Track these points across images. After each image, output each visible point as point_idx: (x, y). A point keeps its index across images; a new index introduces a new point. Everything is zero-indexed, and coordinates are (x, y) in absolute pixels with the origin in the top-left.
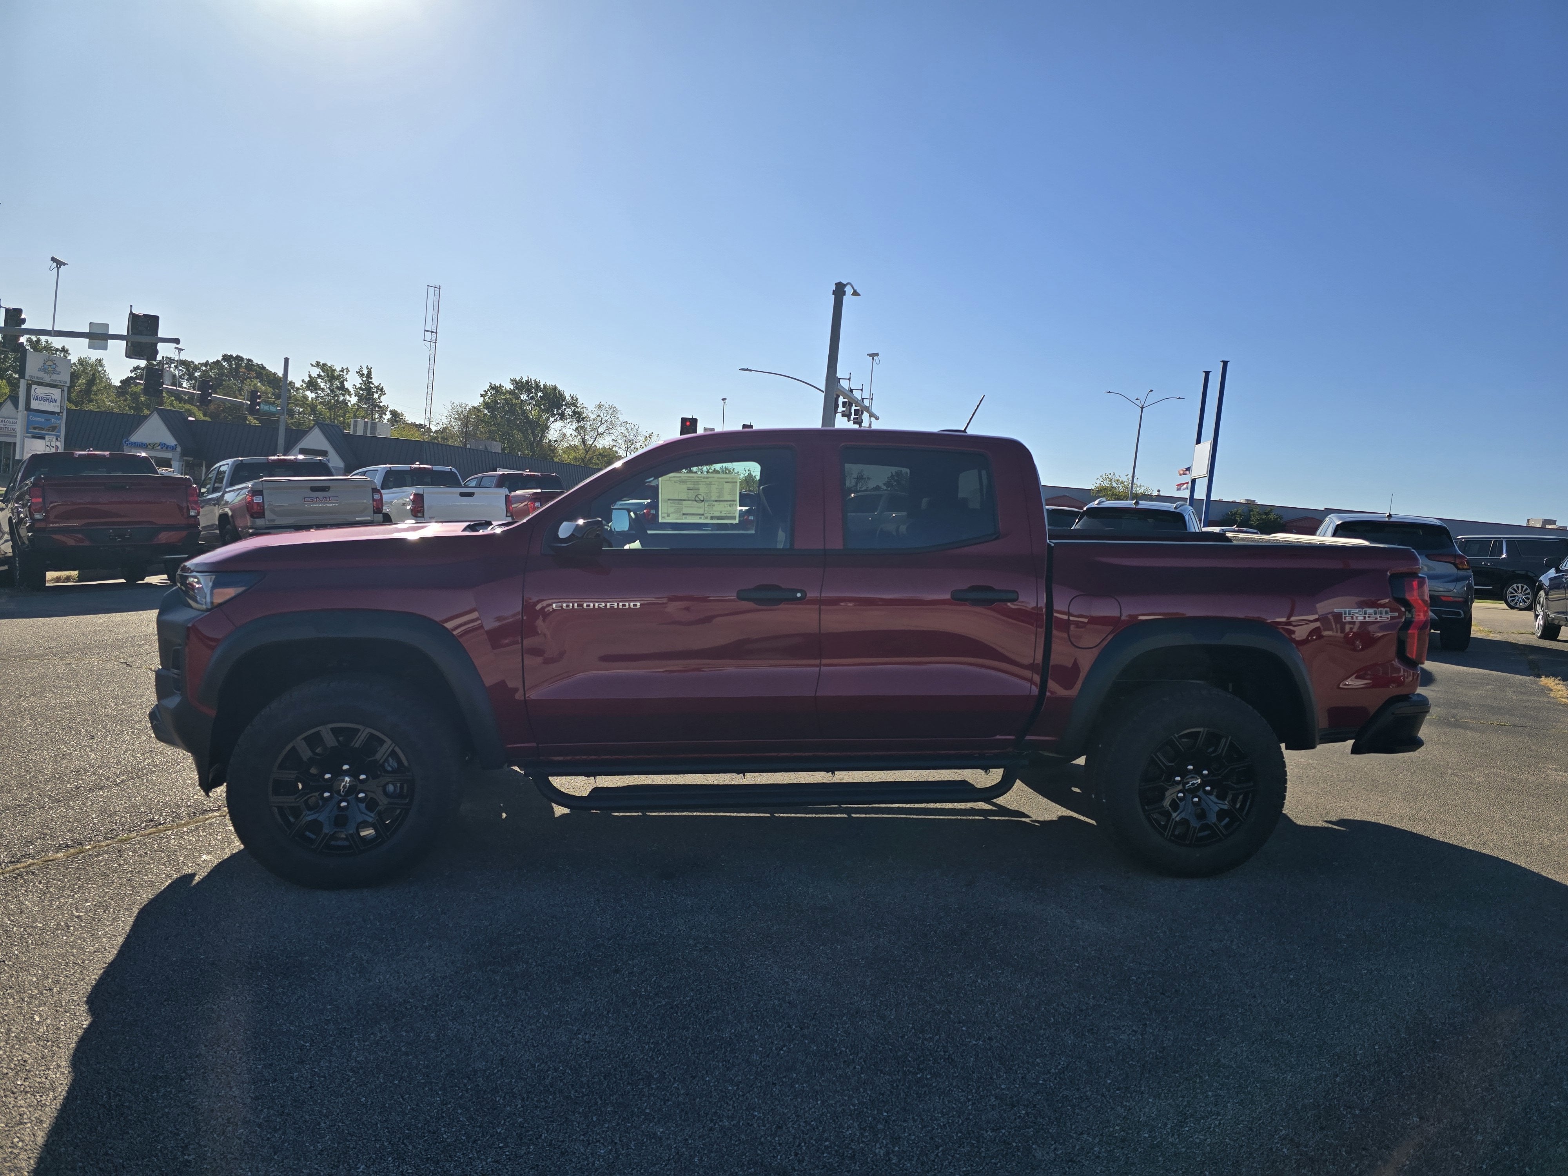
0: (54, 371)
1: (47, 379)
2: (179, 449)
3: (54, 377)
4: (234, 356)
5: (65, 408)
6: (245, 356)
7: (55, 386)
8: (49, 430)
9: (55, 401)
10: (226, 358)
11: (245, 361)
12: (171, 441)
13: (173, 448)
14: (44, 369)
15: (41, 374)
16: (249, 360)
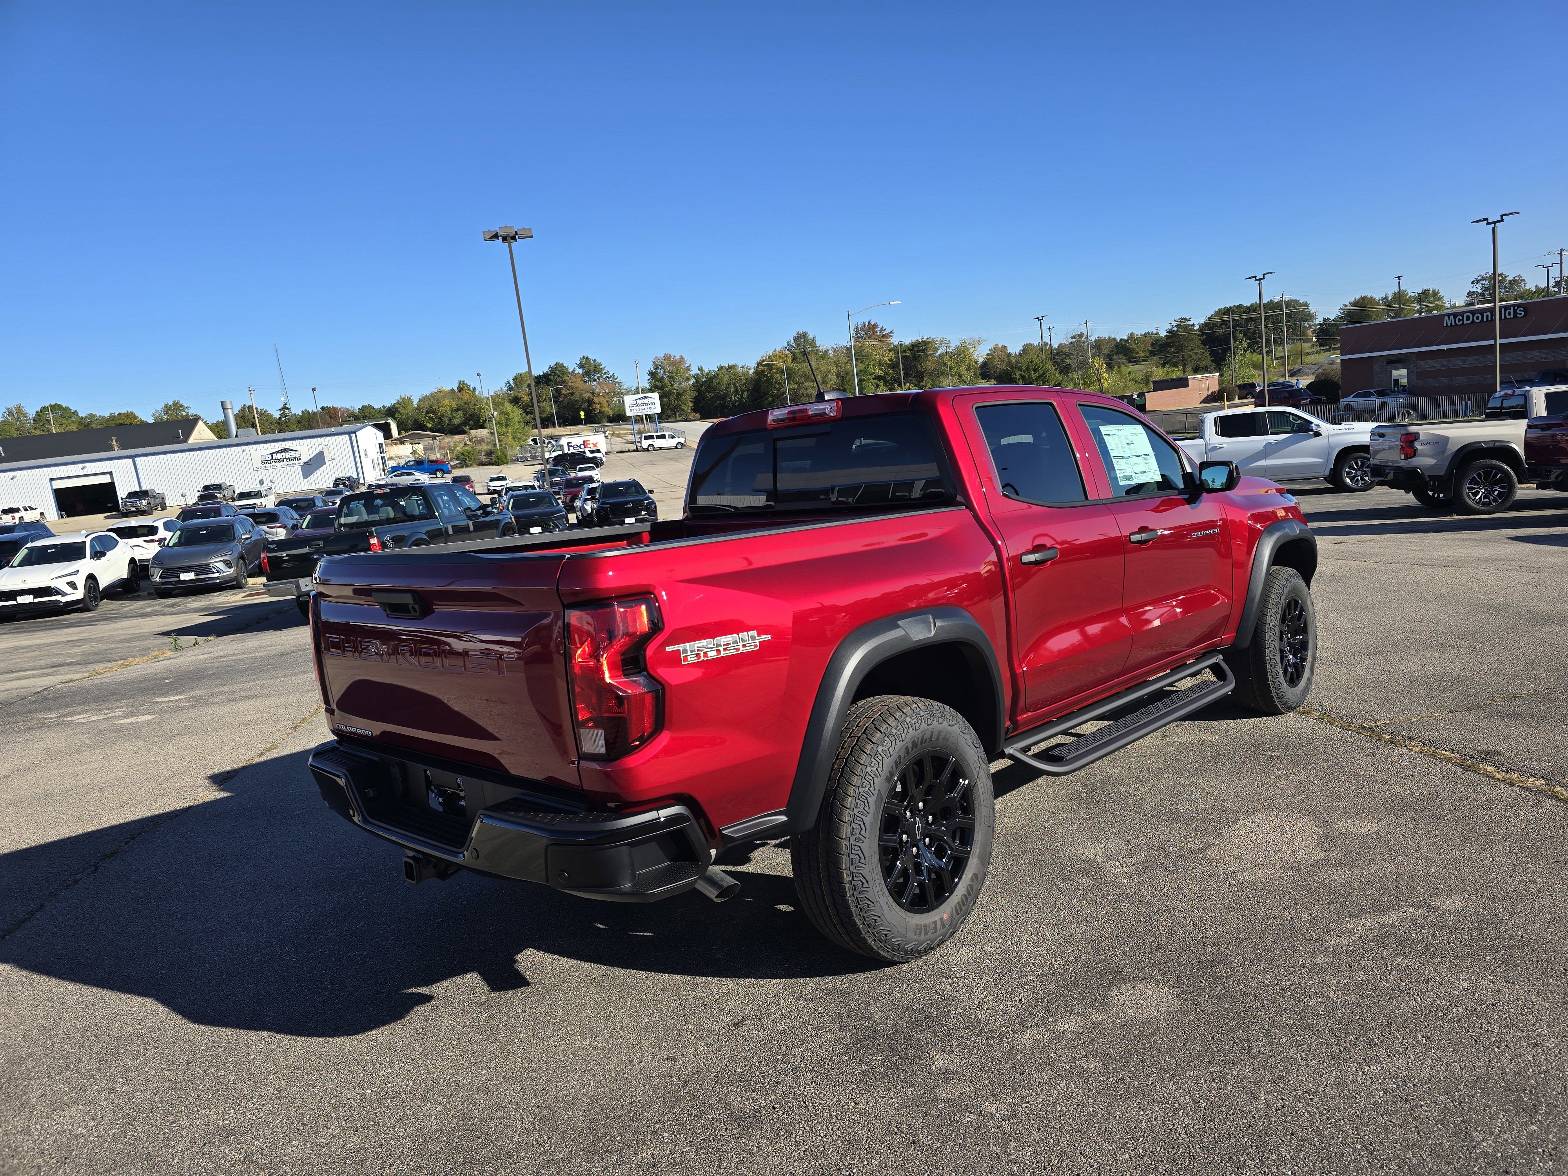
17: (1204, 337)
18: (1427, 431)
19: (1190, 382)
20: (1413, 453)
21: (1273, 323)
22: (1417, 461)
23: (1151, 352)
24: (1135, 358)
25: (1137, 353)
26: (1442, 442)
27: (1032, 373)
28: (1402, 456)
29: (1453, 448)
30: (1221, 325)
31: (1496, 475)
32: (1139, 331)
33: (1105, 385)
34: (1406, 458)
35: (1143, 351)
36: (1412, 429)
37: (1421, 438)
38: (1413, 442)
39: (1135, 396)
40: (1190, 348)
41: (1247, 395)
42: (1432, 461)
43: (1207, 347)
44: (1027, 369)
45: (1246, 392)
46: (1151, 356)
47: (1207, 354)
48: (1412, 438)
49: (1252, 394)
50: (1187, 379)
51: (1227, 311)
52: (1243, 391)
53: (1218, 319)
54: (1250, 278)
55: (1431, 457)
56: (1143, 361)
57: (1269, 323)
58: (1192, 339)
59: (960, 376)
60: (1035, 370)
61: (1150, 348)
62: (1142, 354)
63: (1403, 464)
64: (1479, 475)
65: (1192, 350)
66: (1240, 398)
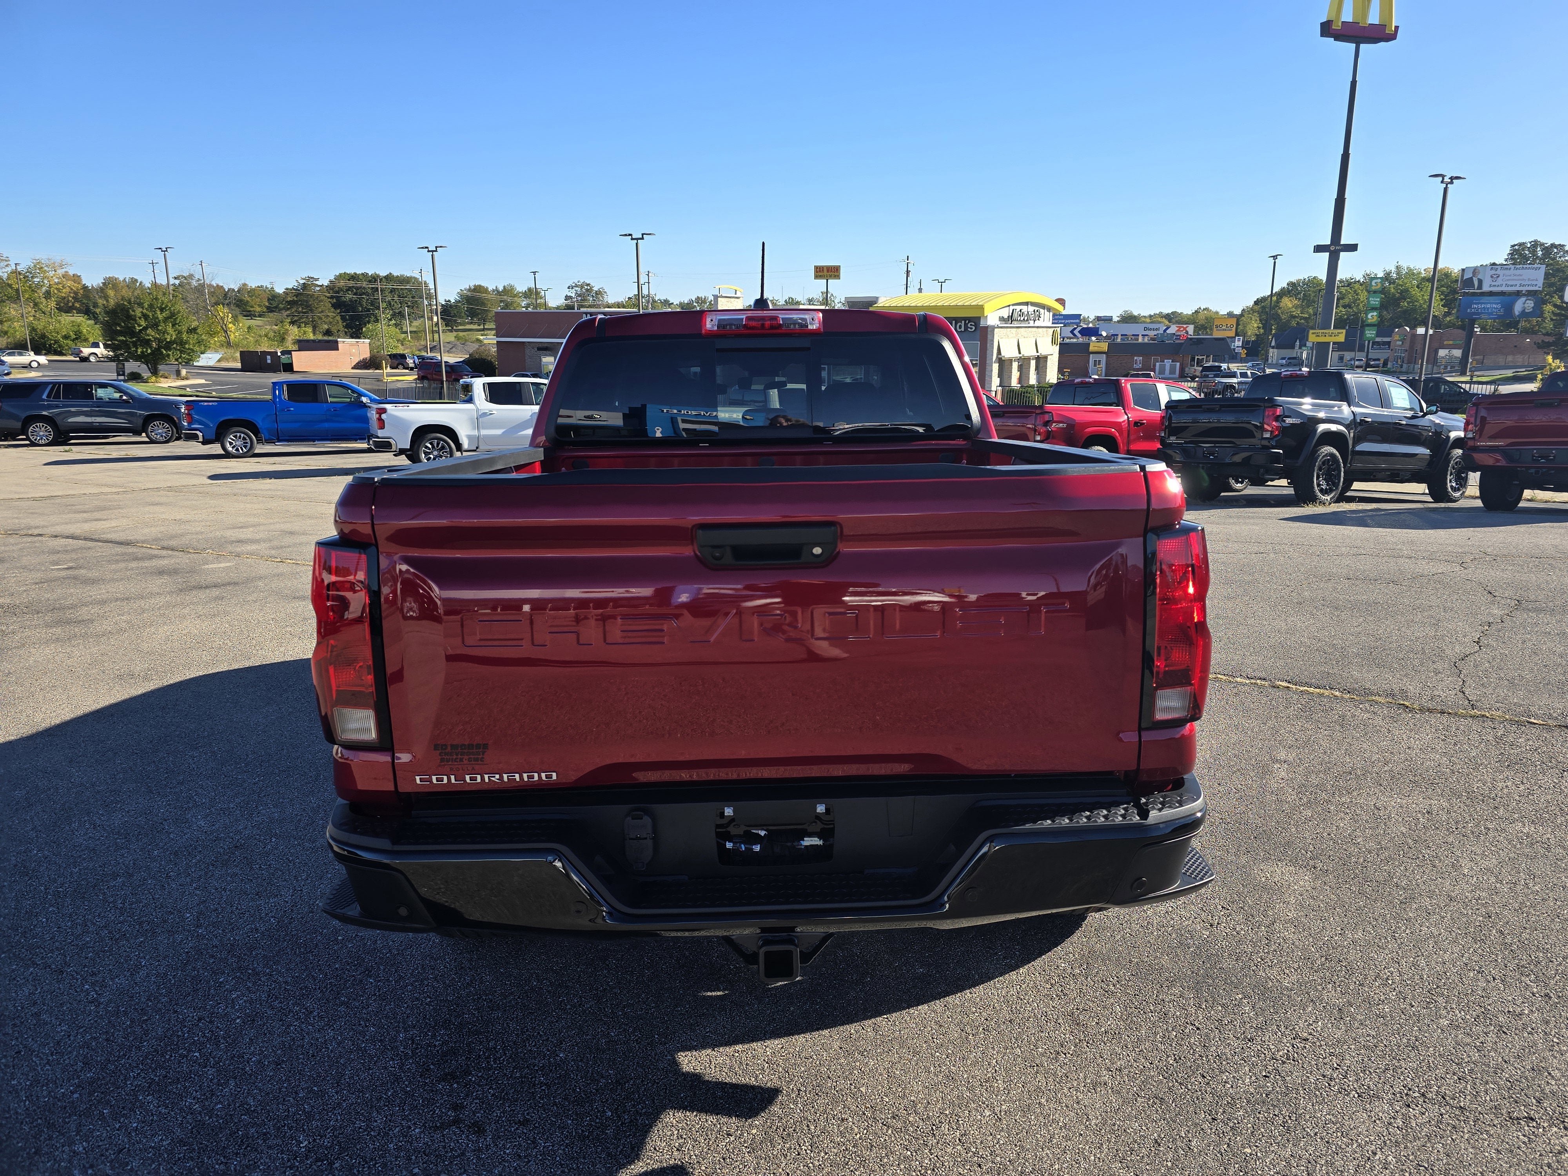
17: (335, 301)
19: (340, 345)
21: (399, 296)
23: (268, 308)
24: (250, 311)
25: (252, 307)
27: (159, 312)
30: (347, 290)
32: (253, 284)
33: (232, 337)
35: (260, 306)
39: (279, 354)
40: (320, 310)
41: (398, 365)
43: (338, 311)
44: (151, 306)
45: (397, 362)
46: (268, 312)
47: (338, 318)
49: (403, 365)
50: (337, 342)
51: (353, 277)
52: (394, 361)
53: (342, 283)
54: (423, 248)
56: (260, 316)
57: (396, 296)
58: (321, 301)
59: (36, 304)
60: (162, 310)
61: (267, 304)
62: (258, 309)
65: (322, 312)
66: (392, 368)
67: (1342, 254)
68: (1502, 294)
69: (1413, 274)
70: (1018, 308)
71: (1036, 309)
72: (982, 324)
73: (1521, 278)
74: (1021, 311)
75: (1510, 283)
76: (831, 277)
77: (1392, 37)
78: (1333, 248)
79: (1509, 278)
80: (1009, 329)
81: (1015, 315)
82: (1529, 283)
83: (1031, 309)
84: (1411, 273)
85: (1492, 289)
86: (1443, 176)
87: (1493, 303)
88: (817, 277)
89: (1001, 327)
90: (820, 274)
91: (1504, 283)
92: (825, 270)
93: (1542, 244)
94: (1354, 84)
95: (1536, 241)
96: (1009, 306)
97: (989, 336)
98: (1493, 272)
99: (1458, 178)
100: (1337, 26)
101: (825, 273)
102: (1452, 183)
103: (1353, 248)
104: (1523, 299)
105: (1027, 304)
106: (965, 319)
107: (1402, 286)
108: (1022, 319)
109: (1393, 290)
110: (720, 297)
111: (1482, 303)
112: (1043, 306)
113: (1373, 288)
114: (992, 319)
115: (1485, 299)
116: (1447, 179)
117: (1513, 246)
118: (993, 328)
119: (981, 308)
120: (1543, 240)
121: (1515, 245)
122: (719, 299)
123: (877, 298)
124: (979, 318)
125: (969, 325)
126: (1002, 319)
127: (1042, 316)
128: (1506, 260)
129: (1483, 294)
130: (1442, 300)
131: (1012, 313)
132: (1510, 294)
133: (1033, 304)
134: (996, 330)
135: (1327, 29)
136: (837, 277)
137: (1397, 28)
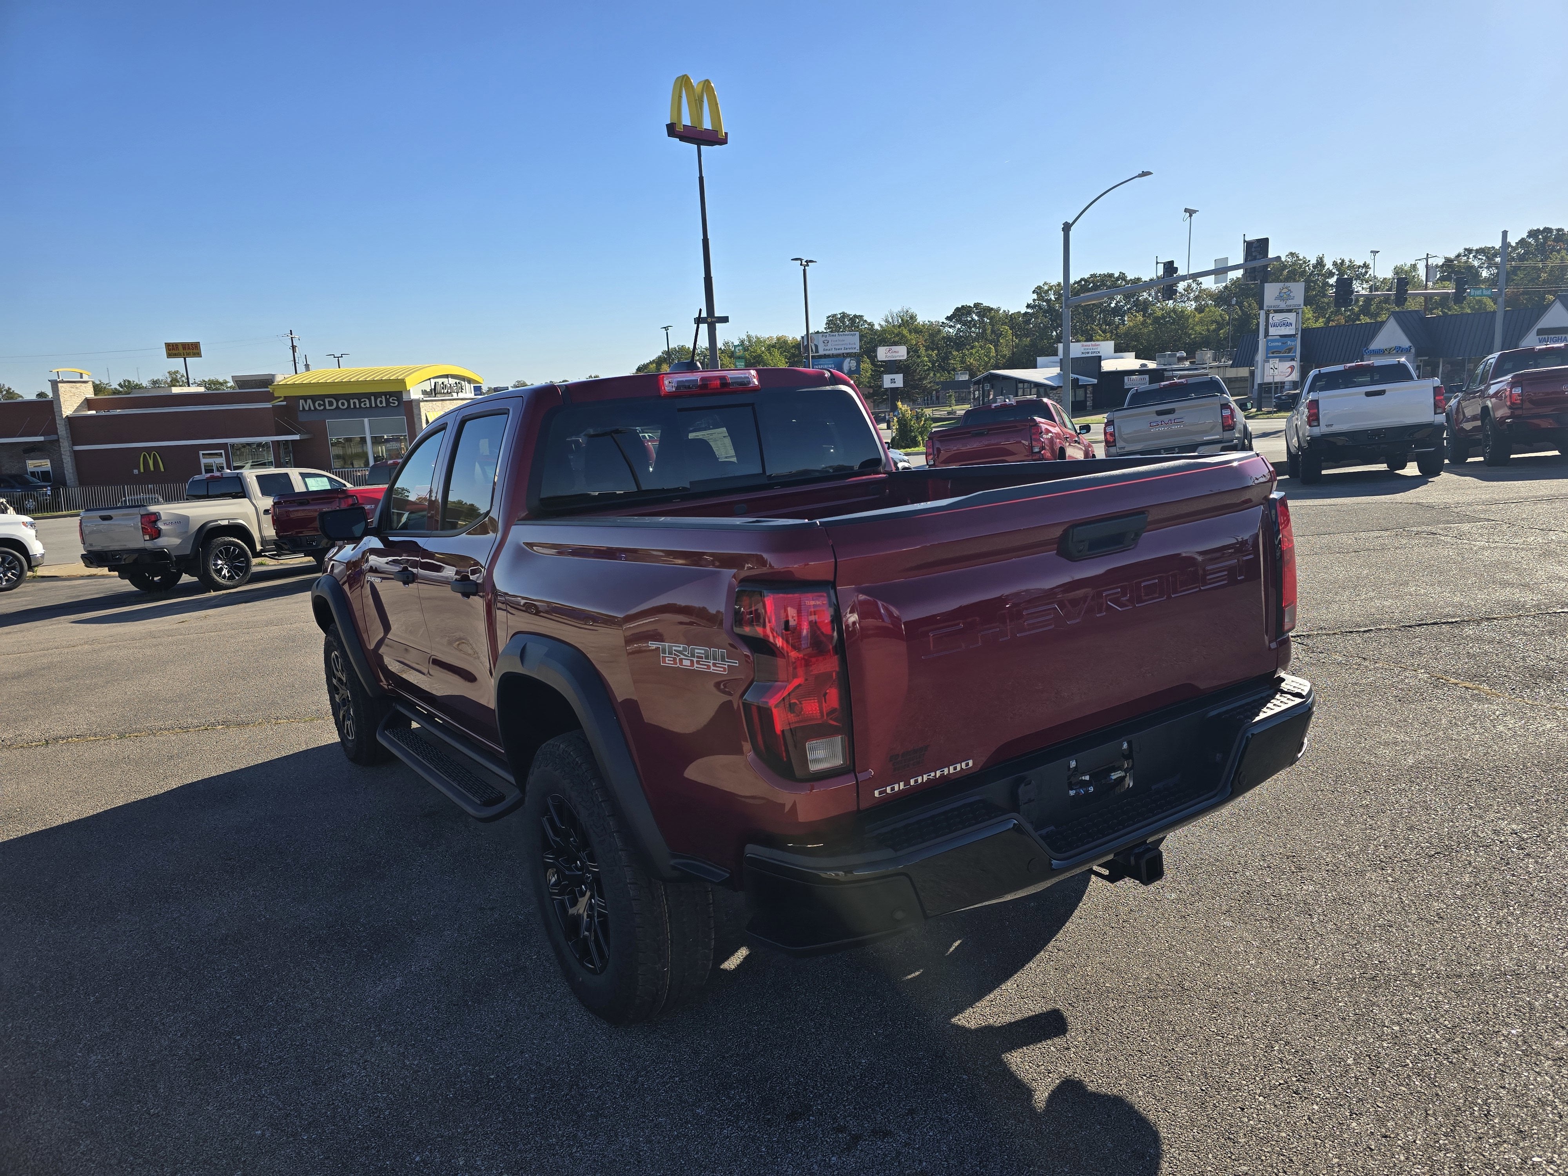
0: (1289, 297)
1: (1283, 305)
2: (1413, 350)
3: (1290, 302)
4: (1541, 229)
5: (1300, 329)
6: (1554, 227)
7: (1290, 311)
8: (1285, 353)
9: (1291, 324)
10: (1533, 234)
11: (1555, 233)
12: (1406, 343)
13: (1408, 350)
14: (1280, 297)
15: (1278, 302)
16: (1559, 230)
18: (167, 510)
20: (157, 534)
22: (162, 542)
26: (184, 520)
28: (147, 537)
29: (195, 527)
31: (234, 550)
34: (152, 538)
36: (153, 508)
37: (163, 518)
38: (155, 522)
42: (177, 541)
48: (154, 518)
55: (177, 536)
63: (149, 545)
64: (221, 552)
67: (717, 325)
68: (833, 356)
69: (761, 342)
70: (440, 381)
71: (458, 381)
72: (405, 398)
73: (844, 343)
74: (443, 383)
75: (837, 347)
76: (189, 355)
77: (723, 141)
78: (709, 320)
79: (836, 343)
80: (434, 403)
81: (438, 388)
82: (850, 346)
83: (452, 381)
84: (759, 341)
85: (827, 353)
86: (801, 260)
87: (828, 364)
88: (170, 355)
89: (426, 401)
90: (174, 352)
91: (833, 347)
92: (180, 347)
93: (849, 316)
94: (701, 179)
95: (843, 313)
96: (430, 379)
97: (415, 411)
98: (824, 338)
99: (811, 261)
100: (680, 129)
101: (181, 350)
102: (808, 265)
103: (725, 320)
104: (848, 360)
105: (447, 376)
106: (385, 394)
107: (754, 352)
108: (446, 391)
109: (748, 357)
110: (60, 382)
111: (820, 365)
112: (463, 379)
113: (738, 354)
114: (415, 394)
115: (822, 361)
116: (804, 263)
117: (828, 317)
118: (418, 401)
119: (403, 382)
120: (848, 312)
121: (829, 317)
122: (60, 385)
123: (273, 376)
124: (401, 392)
125: (391, 400)
126: (424, 392)
127: (464, 388)
128: (825, 328)
129: (821, 357)
130: (787, 363)
131: (435, 386)
132: (838, 356)
133: (454, 376)
134: (422, 404)
135: (672, 130)
136: (199, 355)
137: (726, 134)
